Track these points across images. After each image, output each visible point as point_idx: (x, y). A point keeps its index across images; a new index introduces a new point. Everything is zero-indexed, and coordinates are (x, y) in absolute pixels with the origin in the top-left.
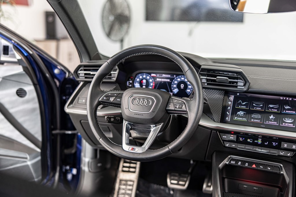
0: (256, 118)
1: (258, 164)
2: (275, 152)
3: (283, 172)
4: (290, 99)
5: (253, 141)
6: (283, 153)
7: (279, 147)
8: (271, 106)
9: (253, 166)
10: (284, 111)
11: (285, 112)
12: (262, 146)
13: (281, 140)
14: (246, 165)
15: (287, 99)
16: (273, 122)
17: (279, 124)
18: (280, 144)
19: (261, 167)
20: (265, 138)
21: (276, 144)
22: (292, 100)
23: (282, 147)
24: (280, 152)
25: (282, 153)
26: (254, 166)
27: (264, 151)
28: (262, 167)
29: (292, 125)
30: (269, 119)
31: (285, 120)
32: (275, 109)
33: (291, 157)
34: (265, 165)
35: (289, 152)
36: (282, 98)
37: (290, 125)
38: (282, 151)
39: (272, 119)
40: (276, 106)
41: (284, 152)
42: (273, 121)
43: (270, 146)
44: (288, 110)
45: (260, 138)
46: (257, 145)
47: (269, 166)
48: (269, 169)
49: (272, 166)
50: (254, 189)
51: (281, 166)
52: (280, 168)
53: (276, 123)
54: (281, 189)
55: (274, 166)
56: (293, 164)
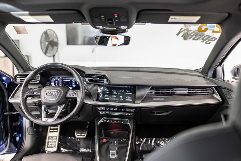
0: (114, 98)
1: (117, 121)
2: (123, 114)
3: (129, 123)
4: (129, 87)
5: (113, 109)
7: (125, 111)
8: (120, 91)
11: (127, 94)
12: (117, 111)
13: (126, 107)
17: (125, 100)
18: (125, 110)
20: (119, 107)
22: (130, 87)
26: (115, 122)
27: (118, 114)
28: (119, 122)
29: (130, 100)
30: (120, 98)
31: (127, 97)
32: (123, 92)
33: (131, 116)
34: (120, 120)
35: (130, 113)
36: (125, 87)
39: (121, 97)
40: (123, 91)
43: (121, 111)
44: (128, 92)
45: (116, 107)
46: (115, 111)
47: (122, 121)
48: (122, 122)
49: (124, 121)
50: (117, 133)
51: (128, 120)
52: (127, 122)
53: (123, 99)
54: (129, 132)
55: (125, 121)
56: (134, 118)
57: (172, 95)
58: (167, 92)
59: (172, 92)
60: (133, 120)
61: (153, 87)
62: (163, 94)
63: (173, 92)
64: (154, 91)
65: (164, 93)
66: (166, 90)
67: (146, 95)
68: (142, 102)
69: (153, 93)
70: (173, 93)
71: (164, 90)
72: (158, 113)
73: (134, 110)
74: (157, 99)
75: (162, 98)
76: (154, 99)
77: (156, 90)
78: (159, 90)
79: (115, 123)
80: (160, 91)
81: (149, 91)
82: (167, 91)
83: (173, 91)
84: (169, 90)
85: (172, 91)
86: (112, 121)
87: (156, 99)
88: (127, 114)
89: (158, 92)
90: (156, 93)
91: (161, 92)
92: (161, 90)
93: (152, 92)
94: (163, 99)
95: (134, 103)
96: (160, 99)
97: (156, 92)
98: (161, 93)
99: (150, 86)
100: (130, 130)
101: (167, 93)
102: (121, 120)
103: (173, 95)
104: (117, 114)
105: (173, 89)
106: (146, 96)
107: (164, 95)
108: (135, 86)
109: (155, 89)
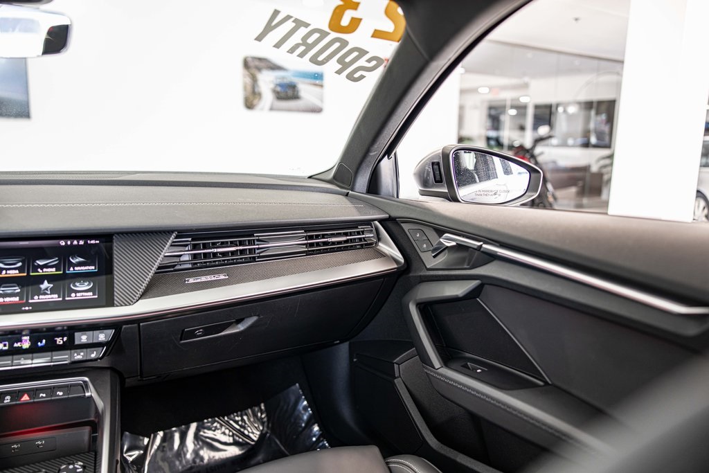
1: (33, 392)
2: (63, 358)
3: (91, 392)
4: (82, 243)
5: (11, 345)
6: (82, 354)
7: (71, 346)
8: (41, 263)
9: (22, 399)
10: (72, 269)
11: (74, 270)
12: (33, 350)
13: (71, 330)
14: (5, 401)
15: (75, 242)
16: (49, 296)
17: (64, 298)
18: (72, 338)
19: (41, 395)
20: (36, 333)
21: (63, 340)
22: (86, 243)
23: (77, 342)
24: (76, 355)
25: (79, 356)
26: (26, 398)
27: (39, 361)
28: (44, 395)
29: (91, 294)
30: (40, 292)
31: (76, 286)
32: (52, 267)
33: (101, 358)
34: (49, 388)
35: (93, 349)
36: (63, 243)
37: (86, 294)
38: (78, 351)
39: (46, 289)
40: (54, 261)
41: (82, 352)
42: (48, 294)
43: (52, 348)
44: (80, 264)
45: (26, 335)
46: (20, 352)
47: (60, 388)
48: (61, 394)
49: (67, 386)
50: (38, 445)
51: (85, 382)
52: (85, 386)
53: (56, 296)
54: (96, 427)
55: (71, 385)
56: (111, 369)
57: (253, 259)
58: (237, 250)
59: (254, 249)
60: (107, 377)
61: (182, 233)
62: (219, 257)
63: (258, 249)
64: (187, 249)
65: (224, 254)
66: (231, 242)
67: (159, 268)
68: (143, 296)
69: (182, 259)
70: (257, 251)
71: (223, 245)
72: (207, 331)
73: (111, 332)
74: (203, 279)
75: (219, 272)
76: (191, 281)
77: (195, 247)
78: (205, 246)
79: (26, 404)
80: (210, 248)
81: (167, 251)
82: (237, 246)
83: (256, 243)
84: (241, 243)
85: (250, 243)
86: (8, 397)
87: (199, 281)
88: (79, 354)
89: (204, 254)
90: (195, 256)
91: (215, 250)
92: (214, 245)
93: (180, 256)
94: (223, 277)
95: (110, 303)
96: (213, 279)
97: (195, 254)
98: (215, 255)
99: (173, 232)
100: (99, 416)
101: (233, 253)
102: (54, 387)
103: (259, 257)
104: (30, 362)
105: (257, 236)
106: (156, 273)
107: (226, 262)
108: (107, 237)
109: (192, 240)
